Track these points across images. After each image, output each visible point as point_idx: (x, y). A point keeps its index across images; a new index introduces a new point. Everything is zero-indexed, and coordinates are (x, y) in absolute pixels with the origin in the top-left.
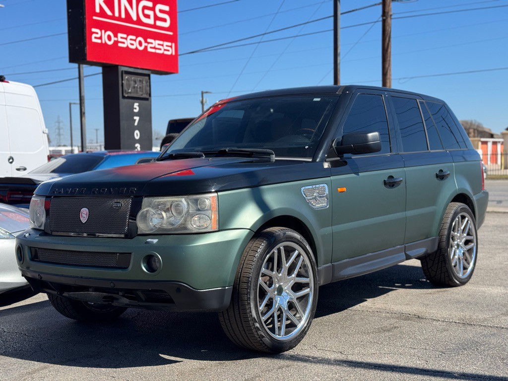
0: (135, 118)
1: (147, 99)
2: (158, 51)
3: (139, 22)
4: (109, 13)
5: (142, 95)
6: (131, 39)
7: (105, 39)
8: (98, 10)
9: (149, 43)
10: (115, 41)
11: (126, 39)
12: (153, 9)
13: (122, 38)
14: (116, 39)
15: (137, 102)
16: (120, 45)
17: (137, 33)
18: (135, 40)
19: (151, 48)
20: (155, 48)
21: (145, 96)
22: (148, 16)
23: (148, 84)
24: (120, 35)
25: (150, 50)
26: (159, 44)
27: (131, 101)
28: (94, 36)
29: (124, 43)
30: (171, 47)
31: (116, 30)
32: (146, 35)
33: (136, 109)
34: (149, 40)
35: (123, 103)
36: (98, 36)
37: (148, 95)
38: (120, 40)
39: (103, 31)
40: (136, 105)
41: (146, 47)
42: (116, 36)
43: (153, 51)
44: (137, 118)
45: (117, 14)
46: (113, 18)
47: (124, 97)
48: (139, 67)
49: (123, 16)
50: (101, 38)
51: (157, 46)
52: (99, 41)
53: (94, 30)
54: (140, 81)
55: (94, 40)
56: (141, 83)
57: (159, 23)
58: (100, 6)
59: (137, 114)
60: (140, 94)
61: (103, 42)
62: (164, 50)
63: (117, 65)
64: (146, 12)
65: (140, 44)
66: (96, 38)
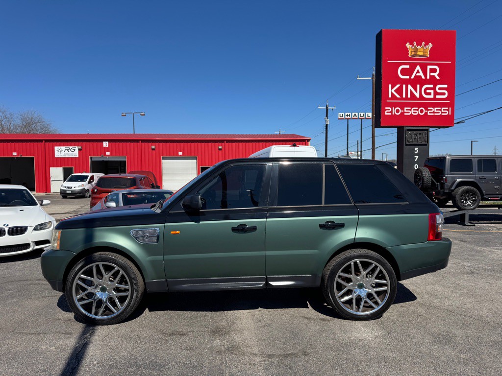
0: (415, 157)
1: (426, 145)
2: (436, 114)
3: (421, 97)
4: (398, 96)
5: (422, 142)
6: (414, 110)
7: (394, 111)
8: (390, 96)
9: (428, 110)
11: (410, 110)
12: (434, 88)
13: (407, 110)
14: (402, 111)
15: (417, 147)
16: (405, 114)
17: (418, 105)
18: (418, 110)
19: (430, 113)
20: (434, 112)
21: (424, 143)
22: (430, 94)
23: (427, 135)
24: (405, 108)
25: (429, 114)
26: (437, 110)
27: (412, 146)
29: (409, 112)
30: (448, 110)
31: (402, 106)
32: (426, 106)
33: (416, 151)
34: (429, 108)
35: (406, 148)
37: (426, 142)
38: (405, 111)
39: (393, 108)
40: (416, 149)
41: (426, 113)
42: (402, 109)
43: (433, 114)
44: (417, 157)
45: (404, 96)
46: (402, 98)
47: (406, 145)
48: (419, 125)
49: (409, 96)
50: (391, 112)
51: (435, 111)
52: (390, 114)
53: (386, 108)
55: (386, 114)
56: (421, 135)
57: (438, 97)
58: (392, 94)
59: (417, 154)
60: (419, 142)
61: (393, 114)
62: (442, 113)
63: (403, 126)
64: (428, 91)
65: (422, 111)
66: (387, 112)
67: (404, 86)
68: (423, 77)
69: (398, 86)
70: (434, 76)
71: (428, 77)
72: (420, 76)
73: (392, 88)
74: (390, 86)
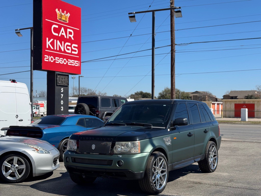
2: (72, 65)
3: (65, 52)
4: (52, 48)
6: (61, 60)
7: (50, 59)
8: (47, 47)
11: (59, 59)
12: (71, 46)
13: (57, 59)
14: (55, 60)
16: (56, 62)
17: (64, 57)
18: (63, 60)
20: (71, 63)
21: (66, 85)
22: (69, 50)
23: (68, 79)
25: (69, 64)
26: (73, 62)
27: (60, 87)
29: (58, 61)
30: (78, 63)
31: (54, 56)
32: (68, 58)
33: (62, 91)
34: (69, 60)
35: (57, 88)
37: (68, 84)
38: (56, 60)
39: (49, 56)
40: (62, 89)
41: (67, 63)
42: (55, 58)
44: (62, 95)
45: (55, 49)
46: (54, 50)
47: (57, 86)
48: (64, 72)
49: (58, 49)
50: (48, 59)
52: (47, 61)
53: (45, 56)
56: (65, 79)
57: (73, 52)
58: (49, 46)
59: (62, 93)
60: (64, 84)
61: (49, 61)
62: (75, 64)
63: (55, 71)
64: (68, 47)
65: (65, 61)
66: (46, 59)
67: (55, 40)
68: (65, 37)
69: (52, 40)
70: (73, 37)
71: (68, 38)
73: (49, 41)
74: (47, 39)
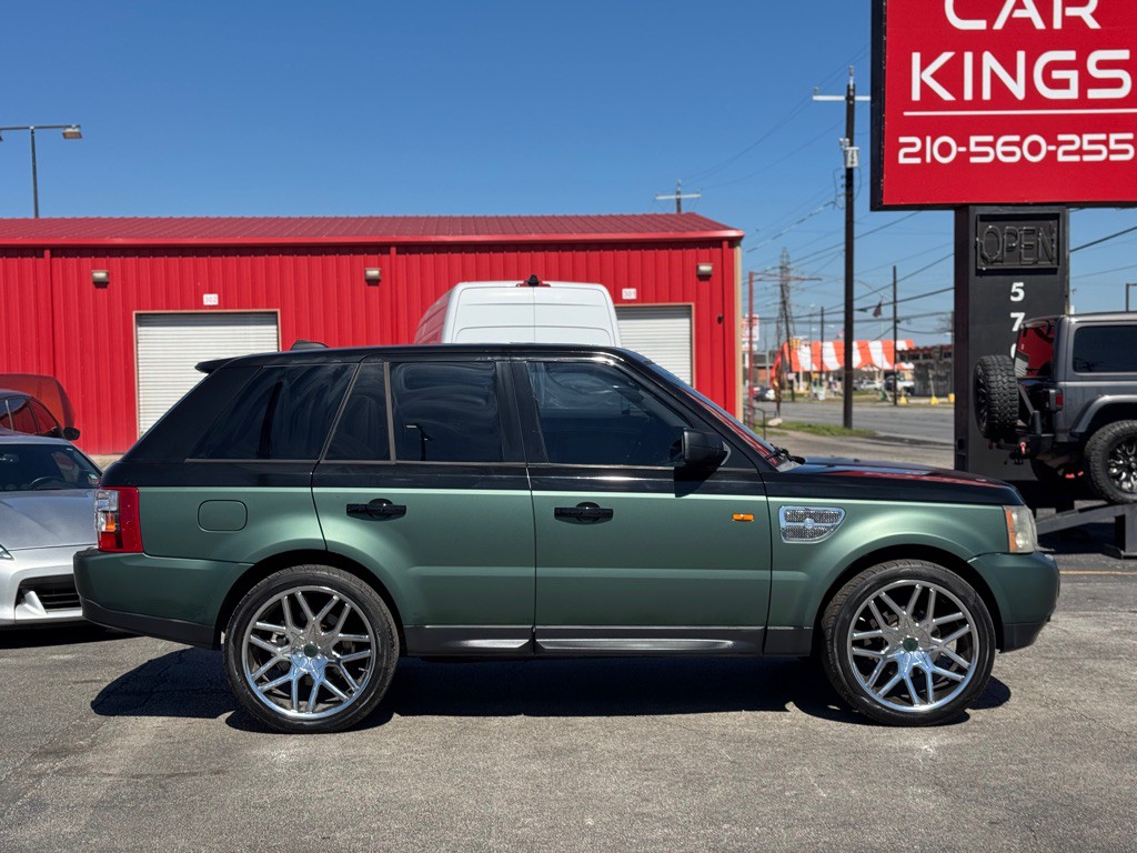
0: (1013, 315)
1: (1053, 271)
2: (1087, 158)
3: (1033, 98)
4: (946, 96)
5: (1036, 263)
6: (1006, 144)
7: (932, 150)
8: (916, 95)
9: (1059, 144)
10: (959, 153)
11: (993, 145)
12: (1079, 65)
13: (978, 144)
14: (963, 149)
15: (1018, 281)
16: (973, 160)
17: (1022, 127)
18: (1019, 144)
19: (1066, 153)
20: (1080, 152)
21: (1045, 264)
22: (1064, 84)
23: (1055, 236)
24: (973, 139)
25: (1061, 158)
26: (1091, 142)
27: (1001, 278)
28: (903, 151)
29: (986, 154)
30: (1133, 141)
31: (961, 131)
32: (1051, 128)
33: (1016, 294)
34: (1061, 137)
35: (977, 285)
36: (916, 149)
37: (1055, 261)
38: (973, 148)
39: (928, 139)
40: (1017, 287)
41: (1051, 155)
42: (963, 142)
43: (1076, 158)
44: (1020, 316)
45: (968, 95)
46: (960, 103)
47: (979, 273)
48: (1026, 201)
49: (986, 95)
50: (922, 154)
51: (1086, 147)
52: (917, 161)
53: (902, 140)
54: (1028, 232)
55: (902, 160)
56: (1032, 237)
57: (1093, 94)
58: (924, 86)
59: (1018, 307)
60: (1028, 262)
61: (928, 160)
62: (1111, 152)
63: (970, 205)
64: (1057, 75)
65: (1035, 149)
66: (907, 155)
67: (968, 57)
68: (1039, 24)
69: (946, 56)
70: (1079, 20)
71: (1057, 24)
72: (1028, 21)
73: (924, 65)
74: (916, 57)
